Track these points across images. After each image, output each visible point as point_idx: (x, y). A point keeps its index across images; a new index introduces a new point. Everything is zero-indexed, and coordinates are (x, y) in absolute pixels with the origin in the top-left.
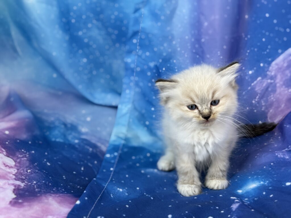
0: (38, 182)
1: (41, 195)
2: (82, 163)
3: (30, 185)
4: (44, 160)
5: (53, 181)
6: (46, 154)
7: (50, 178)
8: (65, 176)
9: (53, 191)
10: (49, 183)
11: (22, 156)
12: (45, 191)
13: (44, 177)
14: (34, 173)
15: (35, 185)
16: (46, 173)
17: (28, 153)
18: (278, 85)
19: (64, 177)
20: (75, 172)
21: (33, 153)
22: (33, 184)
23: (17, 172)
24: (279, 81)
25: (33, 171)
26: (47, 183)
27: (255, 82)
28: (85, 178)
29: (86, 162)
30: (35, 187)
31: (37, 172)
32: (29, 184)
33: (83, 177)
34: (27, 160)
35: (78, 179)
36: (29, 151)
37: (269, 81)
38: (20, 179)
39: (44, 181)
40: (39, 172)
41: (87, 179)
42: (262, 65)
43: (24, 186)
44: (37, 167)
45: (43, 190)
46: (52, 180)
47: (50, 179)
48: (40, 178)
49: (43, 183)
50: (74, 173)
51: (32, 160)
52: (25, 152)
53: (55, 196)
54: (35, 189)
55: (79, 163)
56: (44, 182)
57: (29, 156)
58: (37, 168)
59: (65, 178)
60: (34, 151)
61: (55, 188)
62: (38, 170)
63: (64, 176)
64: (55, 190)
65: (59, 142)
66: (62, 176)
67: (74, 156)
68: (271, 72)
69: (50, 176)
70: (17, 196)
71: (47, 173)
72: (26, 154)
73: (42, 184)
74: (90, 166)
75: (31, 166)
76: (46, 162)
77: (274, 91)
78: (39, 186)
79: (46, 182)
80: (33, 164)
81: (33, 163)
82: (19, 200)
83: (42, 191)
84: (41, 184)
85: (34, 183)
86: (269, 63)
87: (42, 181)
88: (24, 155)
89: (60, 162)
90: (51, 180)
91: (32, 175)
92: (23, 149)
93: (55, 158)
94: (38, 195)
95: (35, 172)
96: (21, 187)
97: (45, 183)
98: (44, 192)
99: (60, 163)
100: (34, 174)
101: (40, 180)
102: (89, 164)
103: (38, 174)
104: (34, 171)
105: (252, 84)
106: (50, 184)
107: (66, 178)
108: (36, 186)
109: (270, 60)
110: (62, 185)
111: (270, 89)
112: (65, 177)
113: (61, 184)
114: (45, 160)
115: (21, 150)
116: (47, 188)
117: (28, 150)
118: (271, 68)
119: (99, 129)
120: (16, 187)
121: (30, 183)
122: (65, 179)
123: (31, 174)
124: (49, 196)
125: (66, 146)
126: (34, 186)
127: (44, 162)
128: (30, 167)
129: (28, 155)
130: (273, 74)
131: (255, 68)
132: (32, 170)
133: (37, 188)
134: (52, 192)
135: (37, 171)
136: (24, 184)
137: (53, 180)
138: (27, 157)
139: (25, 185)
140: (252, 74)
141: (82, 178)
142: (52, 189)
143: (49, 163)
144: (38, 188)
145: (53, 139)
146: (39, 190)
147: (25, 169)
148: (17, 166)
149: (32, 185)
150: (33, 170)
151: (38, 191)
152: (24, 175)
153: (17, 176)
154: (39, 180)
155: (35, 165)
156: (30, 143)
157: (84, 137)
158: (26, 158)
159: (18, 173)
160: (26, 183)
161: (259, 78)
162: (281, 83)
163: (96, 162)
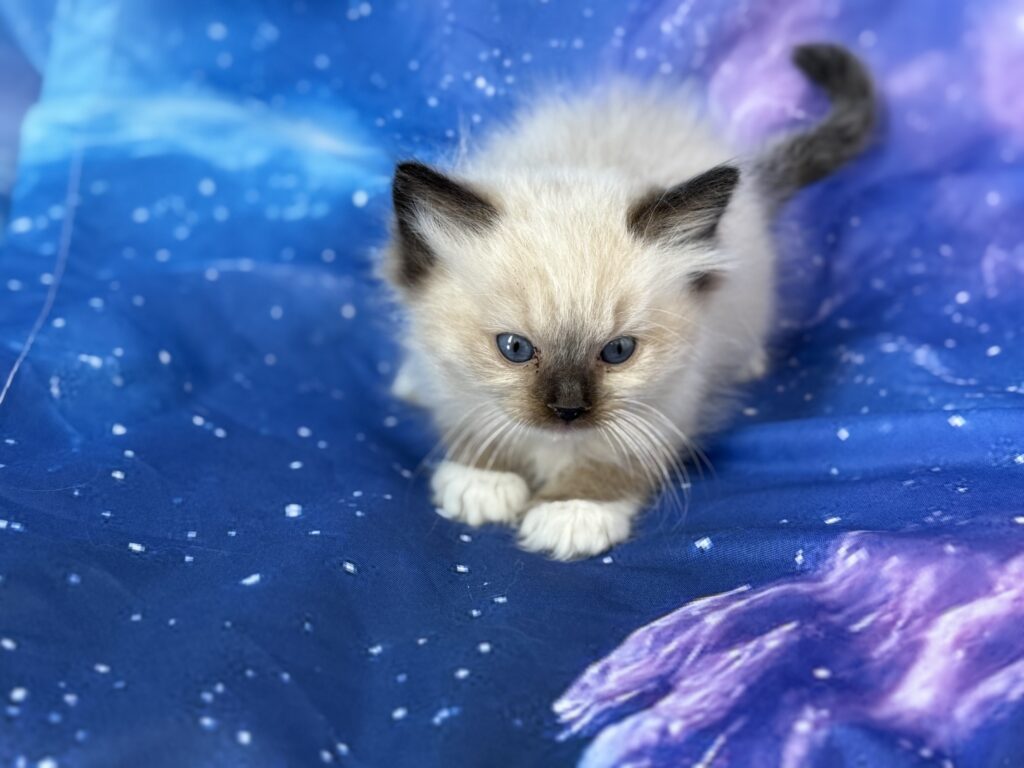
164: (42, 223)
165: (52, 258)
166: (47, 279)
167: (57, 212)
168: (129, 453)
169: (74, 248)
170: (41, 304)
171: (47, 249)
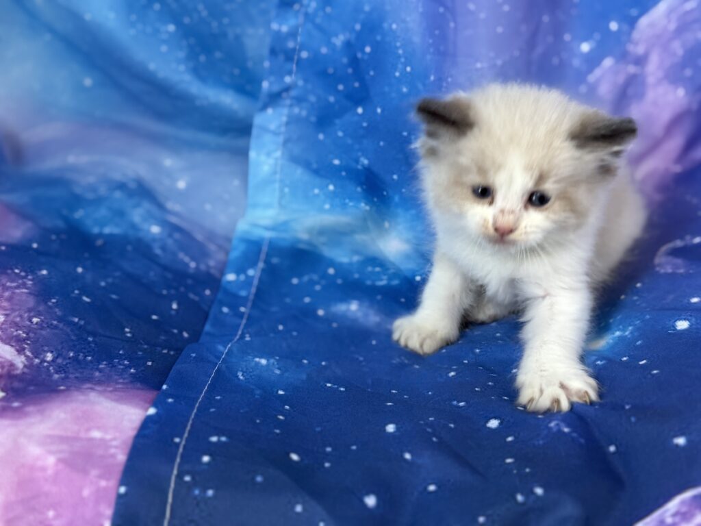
0: (57, 358)
1: (68, 389)
2: (173, 292)
3: (39, 367)
4: (73, 292)
5: (96, 349)
6: (80, 270)
7: (90, 339)
8: (131, 329)
9: (100, 371)
10: (86, 356)
11: (14, 284)
12: (78, 375)
13: (73, 340)
14: (48, 327)
15: (52, 366)
16: (81, 327)
17: (30, 277)
18: (651, 80)
19: (127, 333)
20: (155, 314)
21: (43, 275)
22: (46, 364)
23: (4, 321)
24: (653, 68)
25: (46, 321)
26: (81, 356)
27: (597, 72)
28: (181, 333)
29: (182, 289)
30: (52, 371)
31: (56, 327)
32: (36, 365)
33: (175, 331)
34: (30, 293)
35: (163, 338)
36: (33, 272)
37: (632, 69)
38: (12, 338)
39: (72, 350)
40: (61, 325)
41: (186, 335)
42: (614, 26)
43: (22, 369)
44: (57, 310)
45: (72, 373)
46: (93, 345)
47: (89, 342)
48: (62, 343)
49: (70, 358)
50: (154, 317)
51: (43, 292)
52: (23, 274)
53: (105, 391)
54: (50, 375)
55: (165, 292)
56: (71, 355)
57: (34, 284)
58: (56, 312)
59: (129, 335)
60: (46, 269)
61: (105, 363)
62: (60, 320)
63: (127, 330)
64: (104, 368)
65: (111, 235)
66: (124, 329)
67: (152, 274)
68: (636, 44)
69: (88, 336)
70: (7, 394)
71: (82, 323)
72: (25, 280)
73: (68, 361)
74: (193, 301)
75: (41, 308)
76: (80, 295)
77: (640, 96)
78: (60, 367)
79: (79, 355)
80: (46, 303)
81: (46, 300)
82: (12, 402)
83: (71, 376)
84: (64, 363)
85: (48, 362)
86: (632, 22)
87: (68, 351)
88: (20, 281)
89: (114, 293)
90: (90, 347)
91: (44, 332)
92: (17, 268)
93: (103, 284)
94: (62, 388)
95: (52, 324)
96: (17, 369)
97: (75, 359)
98: (76, 378)
99: (114, 297)
100: (48, 330)
101: (62, 348)
102: (192, 296)
103: (56, 331)
104: (47, 323)
105: (591, 78)
106: (90, 358)
107: (133, 335)
108: (54, 369)
109: (634, 12)
110: (121, 352)
111: (630, 91)
112: (130, 332)
113: (119, 351)
114: (76, 292)
115: (12, 269)
116: (82, 368)
117: (31, 270)
118: (636, 35)
119: (208, 207)
120: (5, 370)
121: (37, 361)
122: (128, 337)
123: (41, 329)
124: (89, 390)
125: (129, 248)
126: (47, 368)
127: (73, 295)
128: (39, 311)
129: (30, 282)
130: (640, 50)
131: (597, 36)
132: (42, 318)
133: (57, 373)
134: (97, 374)
135: (55, 322)
136: (23, 358)
137: (96, 344)
138: (29, 286)
139: (25, 366)
140: (591, 51)
141: (173, 334)
142: (95, 367)
143: (87, 297)
144: (60, 371)
145: (96, 230)
146: (63, 375)
147: (26, 315)
148: (5, 306)
149: (44, 367)
150: (45, 318)
151: (59, 378)
152: (24, 327)
153: (6, 329)
154: (60, 347)
155: (50, 304)
156: (35, 246)
157: (173, 220)
158: (27, 289)
159: (8, 323)
160: (27, 357)
161: (608, 62)
162: (660, 74)
163: (208, 292)
164: (242, 277)
165: (246, 299)
166: (242, 309)
167: (251, 272)
168: (287, 407)
169: (258, 294)
170: (239, 326)
171: (243, 293)
